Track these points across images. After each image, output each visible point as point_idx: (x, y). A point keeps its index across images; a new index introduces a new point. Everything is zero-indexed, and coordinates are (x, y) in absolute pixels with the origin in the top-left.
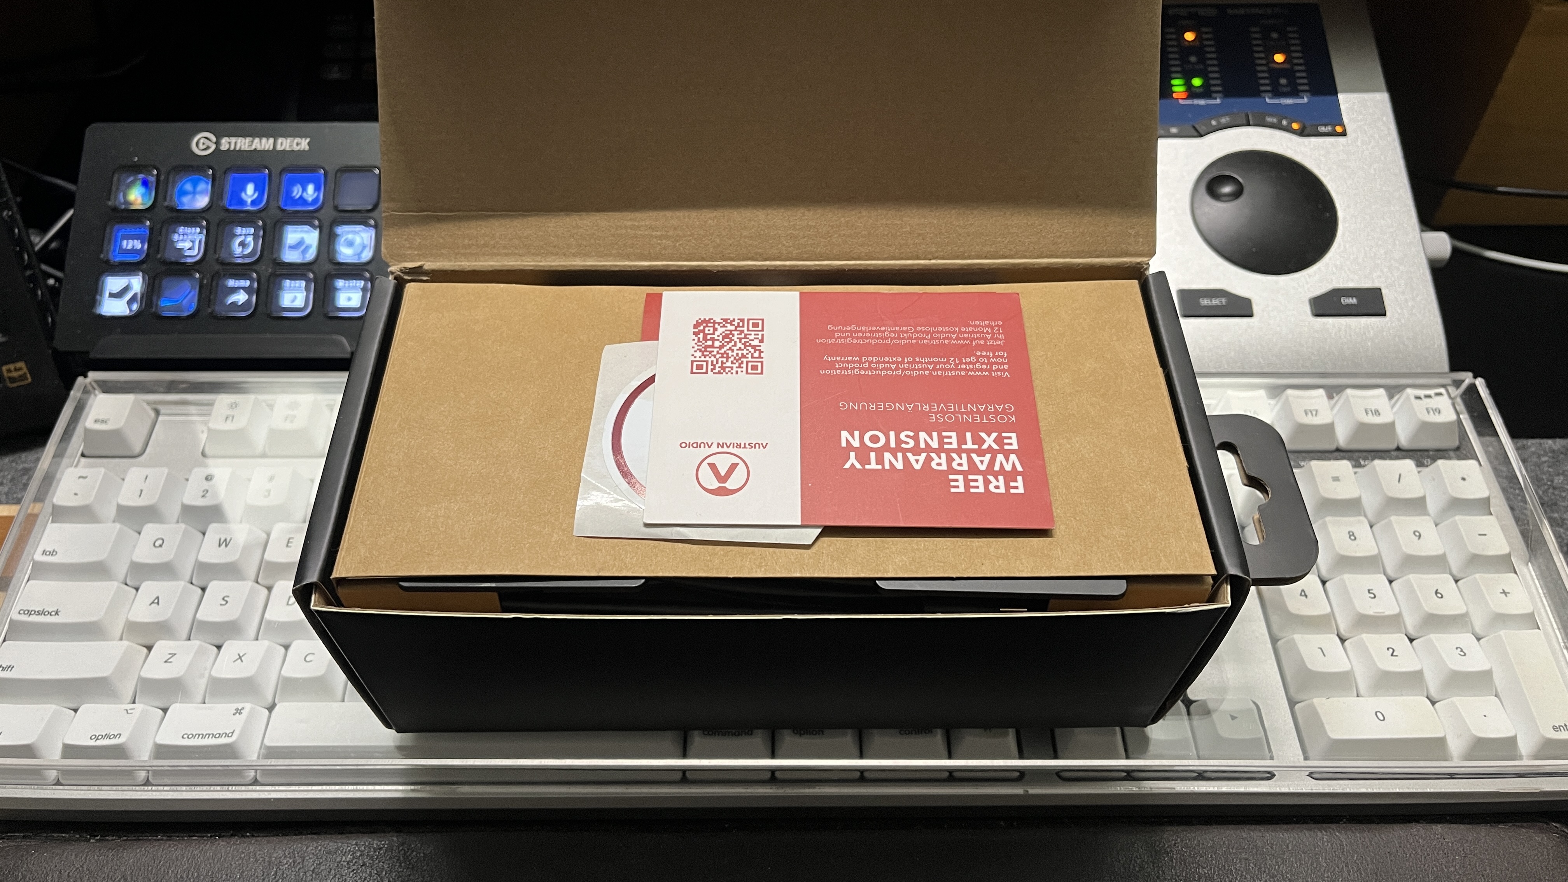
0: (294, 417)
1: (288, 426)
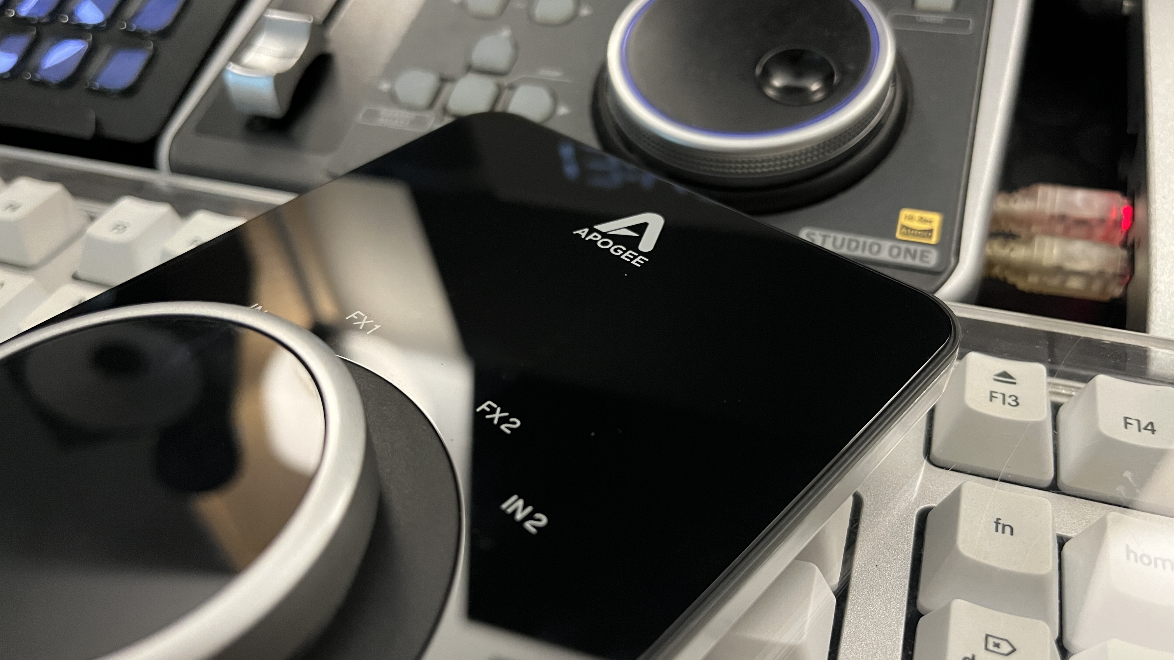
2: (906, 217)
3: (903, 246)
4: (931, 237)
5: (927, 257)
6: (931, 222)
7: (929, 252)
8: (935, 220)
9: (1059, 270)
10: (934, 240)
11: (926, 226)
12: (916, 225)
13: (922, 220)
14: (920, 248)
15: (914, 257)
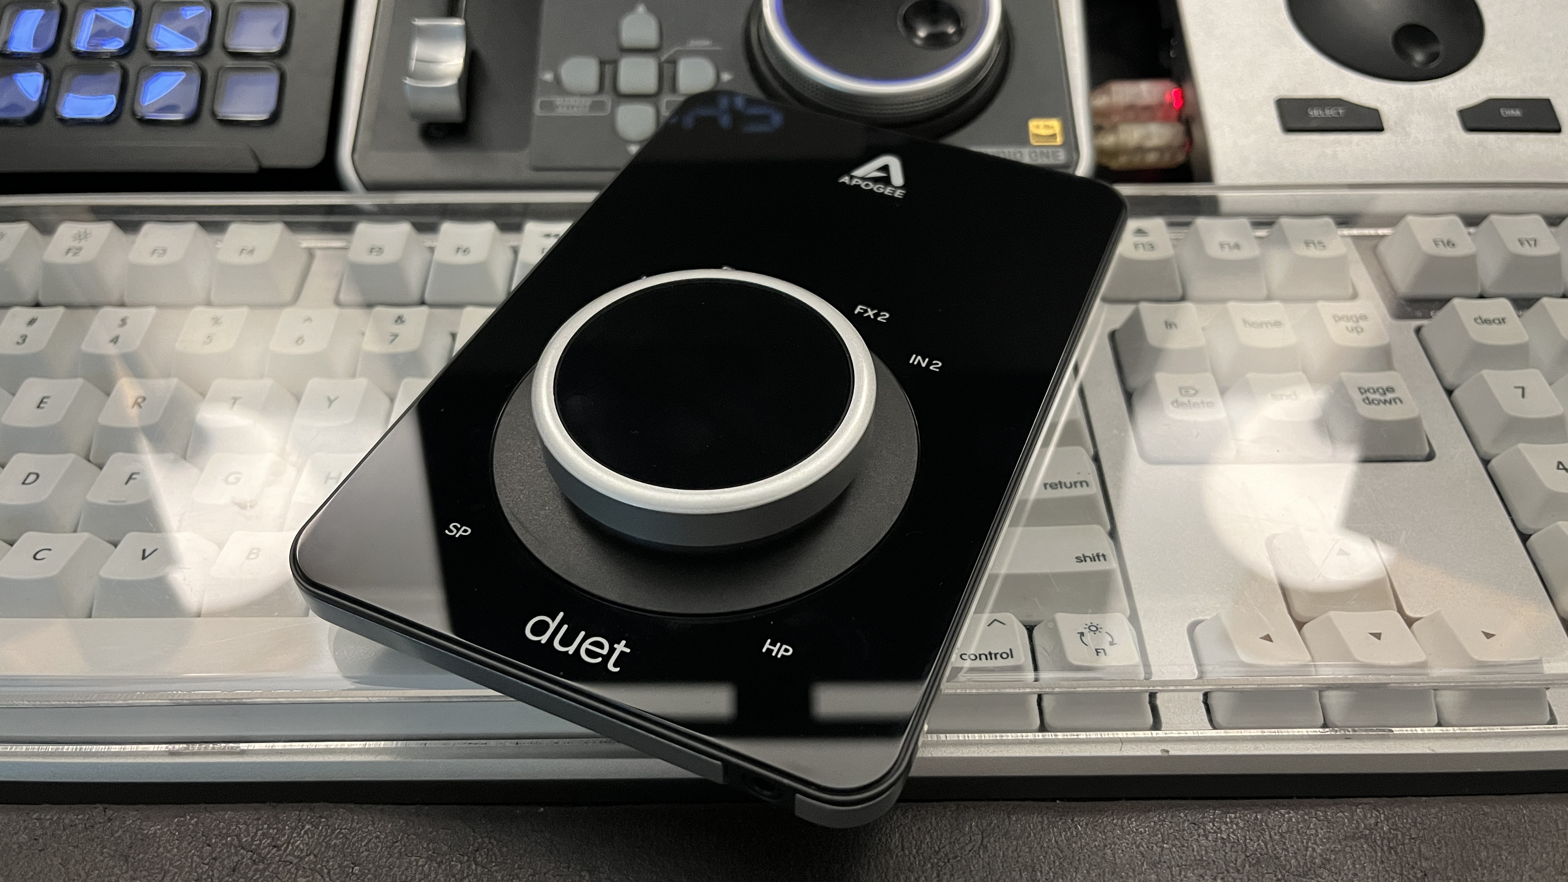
0: (80, 249)
1: (71, 259)
2: (1033, 126)
3: (1038, 150)
4: (1056, 138)
5: (1058, 156)
6: (1052, 127)
7: (1058, 152)
8: (1054, 126)
9: (1140, 150)
10: (1059, 141)
11: (1049, 132)
12: (1043, 132)
13: (1047, 127)
14: (1050, 150)
15: (1048, 157)
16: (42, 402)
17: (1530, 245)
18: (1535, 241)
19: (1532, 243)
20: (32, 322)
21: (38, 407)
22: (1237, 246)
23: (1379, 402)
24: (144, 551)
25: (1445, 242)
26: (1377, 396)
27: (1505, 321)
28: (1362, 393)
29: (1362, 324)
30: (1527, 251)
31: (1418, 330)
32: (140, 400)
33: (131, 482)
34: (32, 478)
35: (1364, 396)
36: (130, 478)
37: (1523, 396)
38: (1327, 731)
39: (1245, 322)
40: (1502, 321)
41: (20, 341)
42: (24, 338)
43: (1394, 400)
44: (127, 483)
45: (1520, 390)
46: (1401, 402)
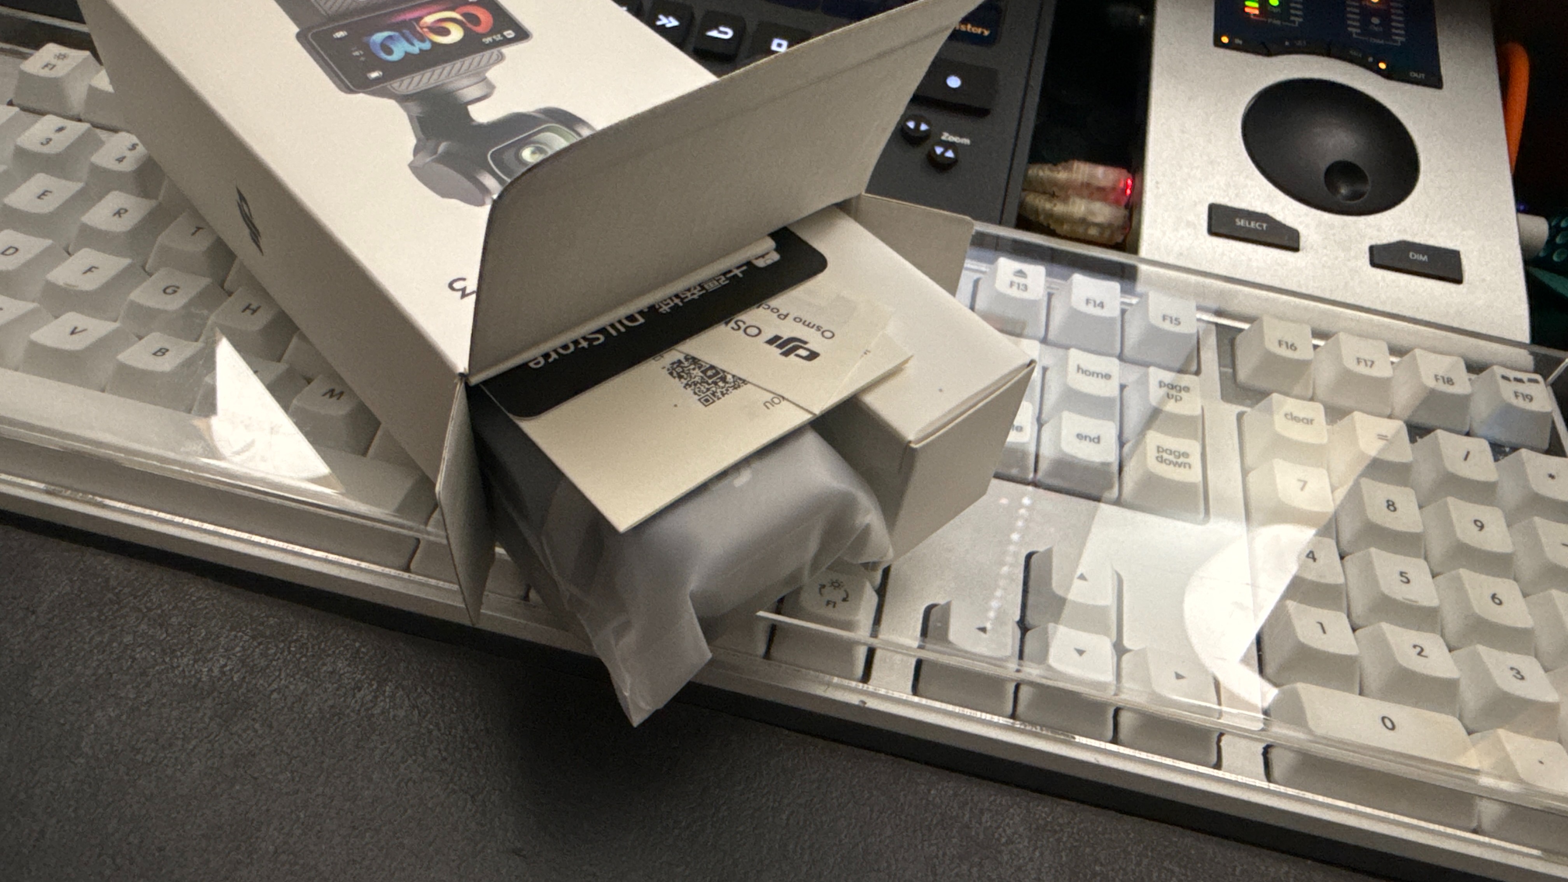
9: (1084, 223)
16: (43, 194)
17: (1366, 365)
18: (1373, 362)
19: (1369, 363)
20: (61, 129)
21: (39, 197)
22: (1102, 305)
23: (1171, 462)
24: (76, 328)
25: (1289, 344)
26: (1171, 458)
27: (1314, 422)
28: (1158, 451)
29: (1183, 394)
30: (1362, 369)
31: (1240, 416)
32: (122, 211)
33: (89, 274)
34: (11, 251)
35: (1160, 454)
36: (90, 270)
37: (1302, 489)
38: (1010, 721)
39: (1079, 368)
40: (1310, 422)
41: (45, 142)
42: (49, 140)
43: (1185, 464)
44: (85, 273)
45: (1301, 484)
46: (1190, 467)
